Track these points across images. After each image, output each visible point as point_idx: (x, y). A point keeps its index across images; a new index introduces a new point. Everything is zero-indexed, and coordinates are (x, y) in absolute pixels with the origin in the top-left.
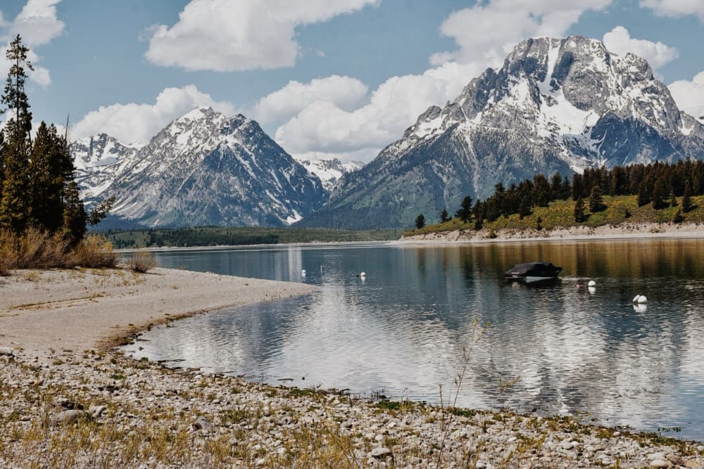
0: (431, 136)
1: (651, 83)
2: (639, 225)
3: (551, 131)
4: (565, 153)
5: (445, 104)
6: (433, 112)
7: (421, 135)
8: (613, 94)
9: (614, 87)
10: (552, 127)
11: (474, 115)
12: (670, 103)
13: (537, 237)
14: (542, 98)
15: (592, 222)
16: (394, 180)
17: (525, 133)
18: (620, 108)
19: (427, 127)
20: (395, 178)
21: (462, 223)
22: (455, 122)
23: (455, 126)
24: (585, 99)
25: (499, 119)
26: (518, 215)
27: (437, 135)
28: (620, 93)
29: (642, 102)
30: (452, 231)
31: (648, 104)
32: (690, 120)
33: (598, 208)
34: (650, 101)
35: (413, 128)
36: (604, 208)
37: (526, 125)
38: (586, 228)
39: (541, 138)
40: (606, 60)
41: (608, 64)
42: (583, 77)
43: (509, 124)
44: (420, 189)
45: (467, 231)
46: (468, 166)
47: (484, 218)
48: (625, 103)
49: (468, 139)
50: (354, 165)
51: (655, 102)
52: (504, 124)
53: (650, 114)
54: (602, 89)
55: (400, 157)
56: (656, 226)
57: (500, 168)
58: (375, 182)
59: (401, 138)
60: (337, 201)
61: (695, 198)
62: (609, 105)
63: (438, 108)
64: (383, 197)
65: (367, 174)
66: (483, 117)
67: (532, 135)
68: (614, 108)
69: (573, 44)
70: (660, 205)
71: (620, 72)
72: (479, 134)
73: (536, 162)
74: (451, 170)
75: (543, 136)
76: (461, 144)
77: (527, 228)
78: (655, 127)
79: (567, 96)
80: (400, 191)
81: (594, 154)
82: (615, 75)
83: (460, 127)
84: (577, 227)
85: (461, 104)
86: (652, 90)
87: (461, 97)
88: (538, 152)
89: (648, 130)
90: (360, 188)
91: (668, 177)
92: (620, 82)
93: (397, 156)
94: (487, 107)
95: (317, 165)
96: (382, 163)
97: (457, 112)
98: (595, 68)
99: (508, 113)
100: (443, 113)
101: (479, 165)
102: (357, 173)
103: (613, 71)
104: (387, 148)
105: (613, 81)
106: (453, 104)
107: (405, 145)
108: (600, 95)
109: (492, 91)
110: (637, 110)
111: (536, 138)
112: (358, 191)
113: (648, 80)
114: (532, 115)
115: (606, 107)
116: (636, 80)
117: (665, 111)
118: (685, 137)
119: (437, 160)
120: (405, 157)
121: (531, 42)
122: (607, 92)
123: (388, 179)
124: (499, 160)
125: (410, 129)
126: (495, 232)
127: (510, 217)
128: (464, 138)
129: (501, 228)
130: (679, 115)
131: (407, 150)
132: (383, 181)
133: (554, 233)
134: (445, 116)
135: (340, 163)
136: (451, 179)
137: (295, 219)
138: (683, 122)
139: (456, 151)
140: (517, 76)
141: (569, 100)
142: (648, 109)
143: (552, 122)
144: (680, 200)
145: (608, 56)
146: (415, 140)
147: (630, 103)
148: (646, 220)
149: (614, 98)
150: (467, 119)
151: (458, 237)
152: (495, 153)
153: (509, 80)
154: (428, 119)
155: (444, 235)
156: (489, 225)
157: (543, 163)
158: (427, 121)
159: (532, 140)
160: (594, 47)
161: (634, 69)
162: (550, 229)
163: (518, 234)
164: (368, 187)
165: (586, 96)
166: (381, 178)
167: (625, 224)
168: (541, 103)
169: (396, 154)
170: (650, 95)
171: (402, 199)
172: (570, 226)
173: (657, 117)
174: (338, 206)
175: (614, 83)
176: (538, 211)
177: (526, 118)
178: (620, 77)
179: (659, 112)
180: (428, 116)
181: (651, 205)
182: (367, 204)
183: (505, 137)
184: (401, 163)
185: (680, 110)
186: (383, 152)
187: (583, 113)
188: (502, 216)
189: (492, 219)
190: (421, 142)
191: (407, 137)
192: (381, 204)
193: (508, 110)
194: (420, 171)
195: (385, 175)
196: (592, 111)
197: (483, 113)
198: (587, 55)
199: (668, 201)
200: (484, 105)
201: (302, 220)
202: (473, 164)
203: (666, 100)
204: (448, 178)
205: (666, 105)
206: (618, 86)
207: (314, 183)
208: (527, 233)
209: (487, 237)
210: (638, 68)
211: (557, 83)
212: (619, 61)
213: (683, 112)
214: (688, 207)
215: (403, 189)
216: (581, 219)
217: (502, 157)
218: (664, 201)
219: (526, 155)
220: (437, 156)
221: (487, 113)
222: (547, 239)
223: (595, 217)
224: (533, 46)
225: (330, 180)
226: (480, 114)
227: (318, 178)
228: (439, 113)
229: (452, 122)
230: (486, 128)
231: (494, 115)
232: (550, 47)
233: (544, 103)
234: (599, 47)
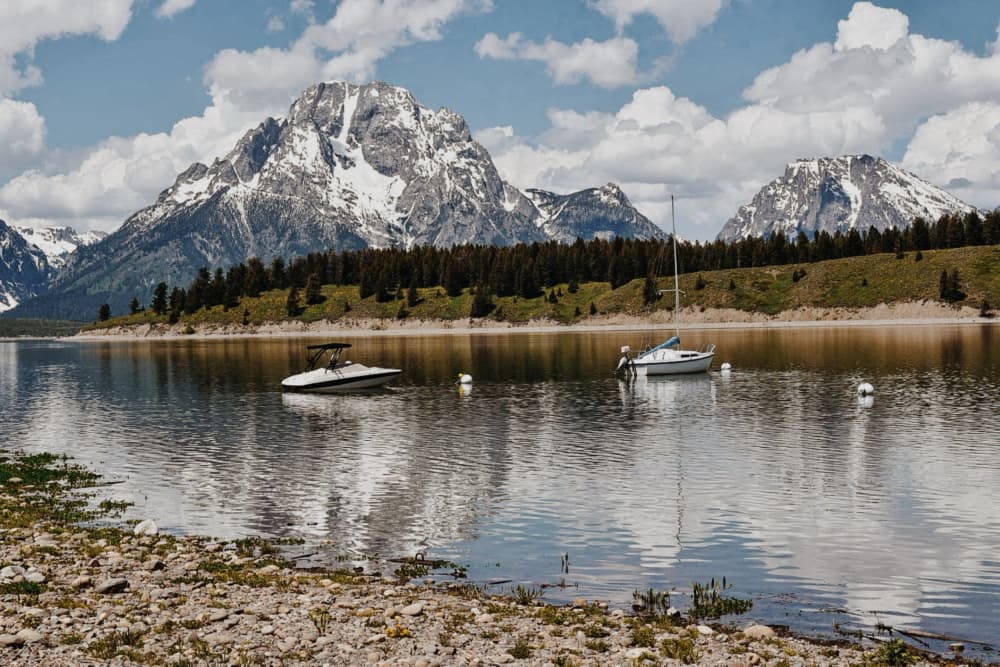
0: (194, 201)
1: (468, 145)
2: (359, 321)
3: (346, 200)
4: (363, 229)
5: (213, 161)
6: (196, 171)
7: (180, 200)
8: (423, 156)
9: (424, 149)
10: (348, 195)
11: (248, 176)
12: (491, 171)
13: (242, 333)
14: (336, 159)
15: (307, 317)
16: (143, 258)
17: (313, 201)
18: (431, 175)
19: (188, 190)
20: (144, 255)
21: (154, 314)
22: (225, 185)
23: (224, 190)
24: (389, 162)
25: (281, 183)
26: (222, 307)
27: (201, 201)
28: (431, 156)
29: (457, 168)
30: (141, 324)
31: (464, 171)
32: (515, 193)
33: (316, 299)
34: (467, 167)
35: (170, 191)
36: (324, 299)
37: (315, 192)
38: (300, 323)
39: (334, 209)
40: (414, 114)
41: (416, 119)
42: (386, 134)
43: (294, 189)
44: (176, 269)
45: (159, 325)
46: (240, 242)
47: (181, 309)
48: (437, 169)
49: (240, 207)
50: (95, 236)
51: (473, 169)
52: (287, 189)
53: (467, 183)
54: (409, 150)
55: (152, 227)
56: (378, 322)
57: (281, 245)
58: (118, 260)
59: (154, 204)
60: (65, 283)
61: (424, 290)
62: (417, 171)
63: (204, 166)
64: (128, 279)
65: (108, 249)
66: (260, 180)
67: (322, 204)
68: (424, 174)
69: (374, 93)
70: (384, 298)
71: (432, 130)
72: (255, 201)
73: (327, 239)
74: (218, 246)
75: (336, 207)
76: (233, 214)
77: (231, 322)
78: (472, 200)
79: (367, 157)
80: (151, 272)
81: (399, 230)
82: (426, 133)
83: (231, 192)
84: (290, 321)
85: (233, 162)
86: (470, 154)
87: (233, 153)
88: (329, 226)
89: (464, 203)
90: (98, 266)
91: (395, 266)
92: (431, 142)
93: (148, 226)
94: (266, 167)
95: (43, 234)
96: (128, 234)
97: (228, 172)
98: (401, 124)
99: (293, 176)
100: (210, 173)
101: (254, 241)
102: (96, 247)
103: (424, 129)
104: (136, 215)
105: (423, 141)
106: (223, 162)
107: (159, 213)
108: (407, 158)
109: (273, 147)
110: (451, 178)
111: (327, 209)
112: (95, 270)
113: (464, 142)
114: (323, 180)
115: (414, 173)
116: (451, 141)
117: (485, 180)
118: (507, 213)
119: (201, 233)
120: (158, 228)
121: (323, 87)
122: (415, 155)
123: (136, 256)
124: (280, 235)
125: (166, 191)
126: (193, 327)
127: (213, 308)
128: (236, 206)
129: (201, 322)
130: (501, 186)
131: (161, 219)
132: (128, 258)
133: (262, 328)
134: (212, 176)
135: (74, 233)
136: (218, 258)
137: (9, 305)
138: (506, 195)
139: (225, 221)
140: (305, 129)
141: (370, 162)
142: (464, 177)
143: (348, 189)
144: (405, 292)
145: (417, 109)
146: (172, 207)
147: (443, 169)
148: (367, 315)
149: (425, 162)
150: (240, 181)
151: (148, 333)
152: (275, 226)
153: (294, 134)
154: (190, 180)
155: (131, 329)
156: (187, 318)
157: (335, 241)
158: (188, 183)
159: (322, 211)
160: (400, 98)
161: (448, 127)
162: (258, 324)
163: (220, 330)
164: (108, 265)
165: (390, 158)
166: (125, 254)
167: (344, 318)
168: (335, 164)
169: (147, 223)
170: (467, 160)
171: (153, 282)
172: (282, 320)
173: (475, 187)
174: (68, 289)
175: (423, 143)
176: (246, 302)
177: (315, 183)
178: (432, 136)
179: (477, 182)
180: (190, 176)
181: (373, 298)
182: (106, 288)
183: (288, 205)
184: (153, 236)
185: (503, 180)
186: (129, 220)
187: (387, 180)
188: (204, 308)
189: (191, 311)
190: (181, 209)
191: (162, 201)
192: (125, 288)
193: (293, 172)
194: (177, 247)
195: (131, 251)
196: (398, 177)
197: (262, 175)
198: (391, 107)
199: (394, 293)
200: (263, 164)
201: (17, 307)
202: (247, 239)
203: (486, 168)
204: (215, 256)
205: (486, 173)
206: (429, 147)
207: (36, 259)
208: (231, 328)
209: (183, 333)
210: (454, 126)
211: (354, 140)
212: (430, 116)
213: (506, 183)
214: (414, 301)
215: (155, 269)
216: (294, 312)
217: (284, 231)
218: (389, 292)
219: (315, 230)
220: (199, 228)
221: (266, 175)
222: (254, 336)
223: (312, 310)
224: (326, 92)
225: (61, 255)
226: (257, 176)
227: (42, 252)
228: (204, 172)
229: (221, 184)
230: (264, 193)
231: (274, 178)
232: (347, 95)
233: (339, 165)
234: (407, 97)
